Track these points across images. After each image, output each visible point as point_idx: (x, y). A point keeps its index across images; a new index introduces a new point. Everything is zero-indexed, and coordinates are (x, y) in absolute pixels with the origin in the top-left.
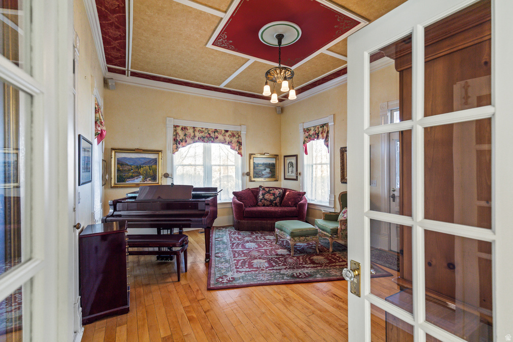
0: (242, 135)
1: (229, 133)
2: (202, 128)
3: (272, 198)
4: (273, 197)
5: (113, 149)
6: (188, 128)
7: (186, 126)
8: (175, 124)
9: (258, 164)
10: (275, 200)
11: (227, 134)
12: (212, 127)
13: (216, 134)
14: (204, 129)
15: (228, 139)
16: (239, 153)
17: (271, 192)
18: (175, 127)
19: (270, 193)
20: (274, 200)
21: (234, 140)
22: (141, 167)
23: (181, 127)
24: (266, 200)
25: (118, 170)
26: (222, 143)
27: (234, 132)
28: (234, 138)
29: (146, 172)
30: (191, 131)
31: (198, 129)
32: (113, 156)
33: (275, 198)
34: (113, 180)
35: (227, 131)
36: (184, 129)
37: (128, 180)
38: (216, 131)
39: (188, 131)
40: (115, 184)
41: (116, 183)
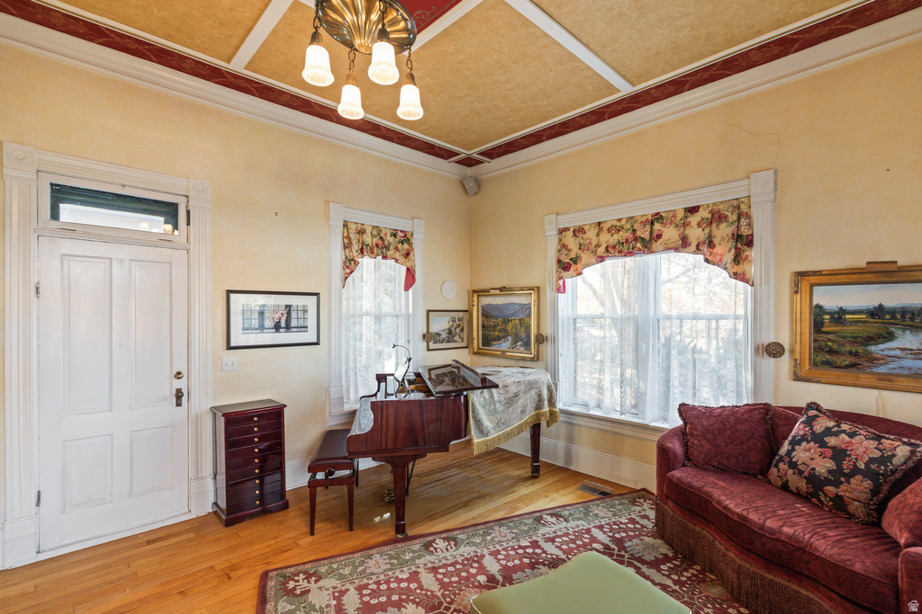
0: (754, 212)
1: (704, 214)
2: (620, 220)
3: (823, 466)
4: (831, 464)
5: (474, 291)
6: (586, 228)
7: (581, 224)
8: (562, 227)
9: (842, 311)
10: (837, 484)
11: (694, 219)
12: (646, 209)
13: (657, 226)
14: (623, 222)
15: (695, 234)
16: (736, 276)
17: (832, 441)
18: (562, 231)
19: (823, 445)
20: (827, 482)
21: (723, 231)
22: (509, 321)
23: (572, 229)
24: (793, 465)
25: (483, 326)
26: (676, 250)
27: (721, 207)
28: (723, 226)
29: (516, 329)
30: (591, 234)
31: (609, 225)
32: (475, 303)
33: (837, 476)
34: (475, 341)
35: (693, 210)
36: (579, 231)
37: (494, 343)
38: (658, 217)
39: (585, 236)
40: (479, 348)
41: (481, 346)
